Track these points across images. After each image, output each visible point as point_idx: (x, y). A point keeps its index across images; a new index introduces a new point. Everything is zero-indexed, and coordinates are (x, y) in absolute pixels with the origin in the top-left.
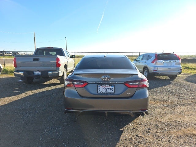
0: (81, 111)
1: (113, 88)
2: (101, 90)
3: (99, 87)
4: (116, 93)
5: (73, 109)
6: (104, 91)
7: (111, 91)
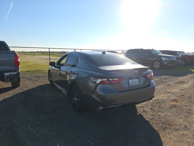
0: (118, 106)
1: (138, 80)
2: (131, 83)
3: (129, 81)
4: (141, 84)
5: (111, 105)
6: (133, 84)
7: (138, 83)
